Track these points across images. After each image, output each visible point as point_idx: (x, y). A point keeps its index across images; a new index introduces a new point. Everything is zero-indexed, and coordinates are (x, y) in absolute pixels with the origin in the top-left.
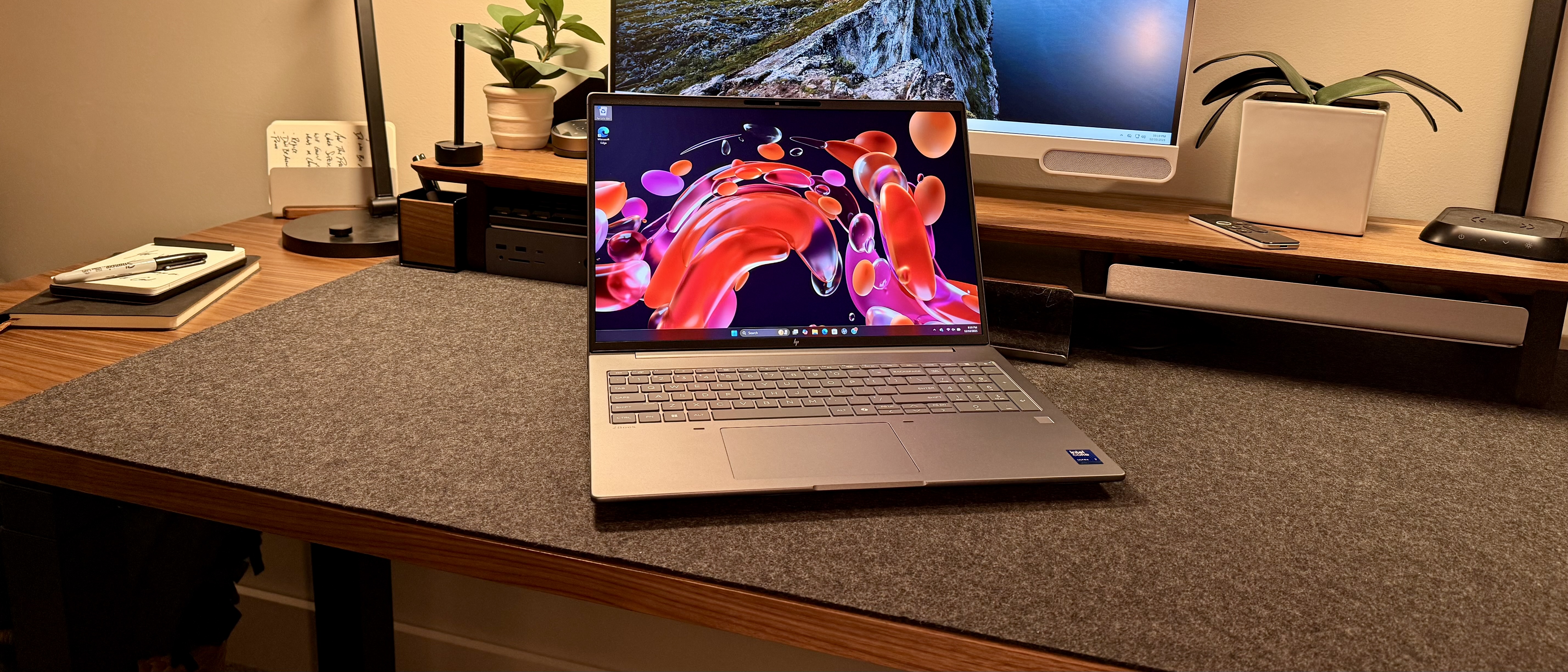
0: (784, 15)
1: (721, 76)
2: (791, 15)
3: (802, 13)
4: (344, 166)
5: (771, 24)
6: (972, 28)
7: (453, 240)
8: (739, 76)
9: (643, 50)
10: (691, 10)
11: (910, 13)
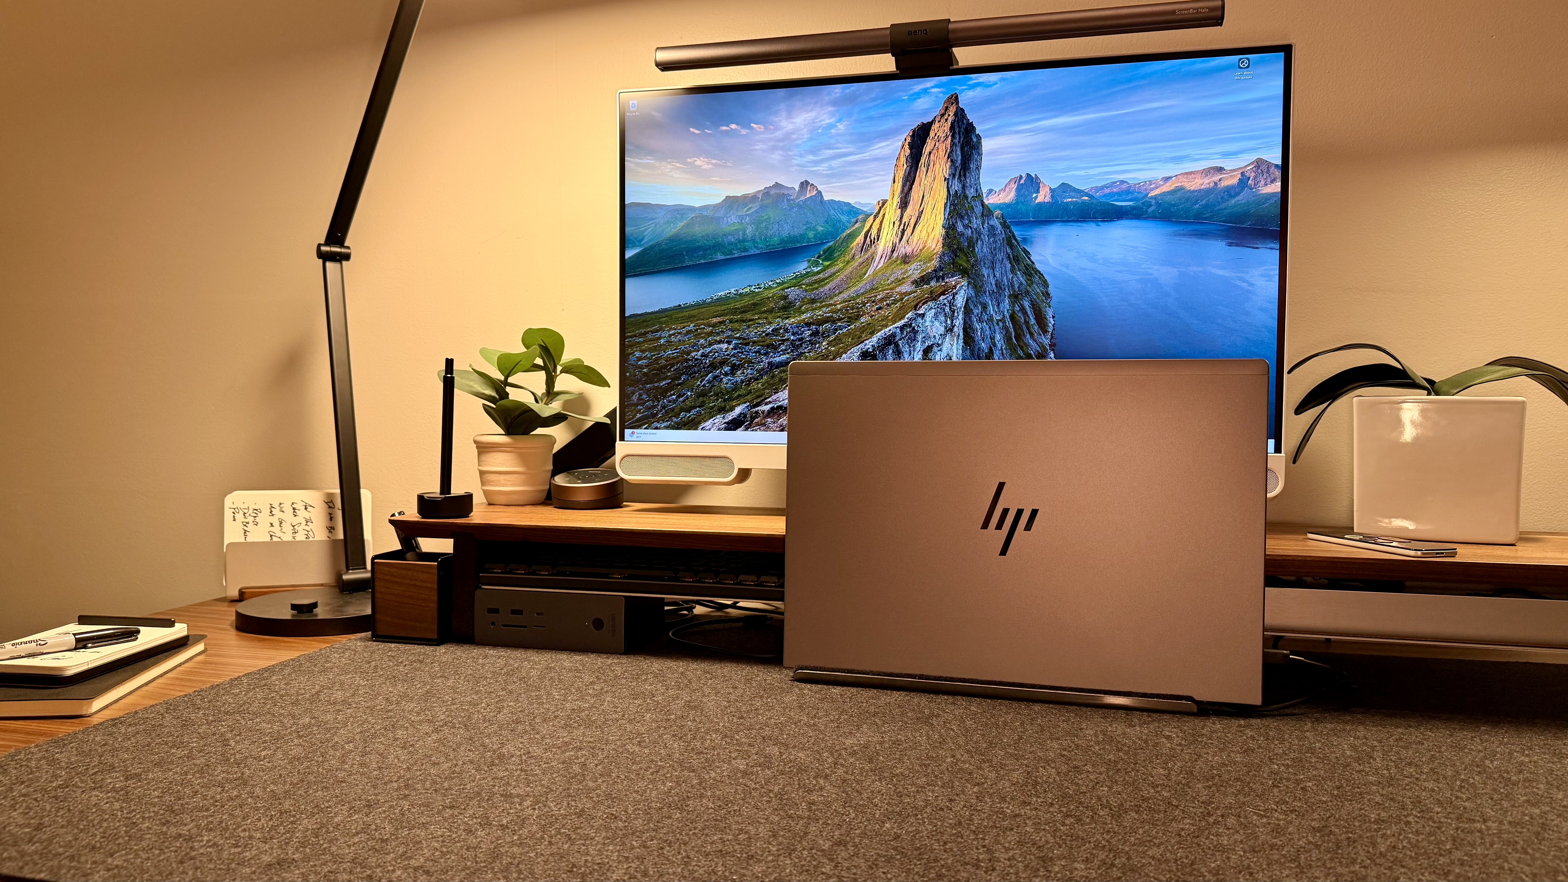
0: (815, 334)
1: (745, 405)
2: (824, 333)
3: (836, 330)
4: (311, 539)
5: (801, 344)
6: (1031, 334)
7: (436, 606)
8: (766, 404)
9: (656, 382)
10: (710, 334)
11: (959, 322)
